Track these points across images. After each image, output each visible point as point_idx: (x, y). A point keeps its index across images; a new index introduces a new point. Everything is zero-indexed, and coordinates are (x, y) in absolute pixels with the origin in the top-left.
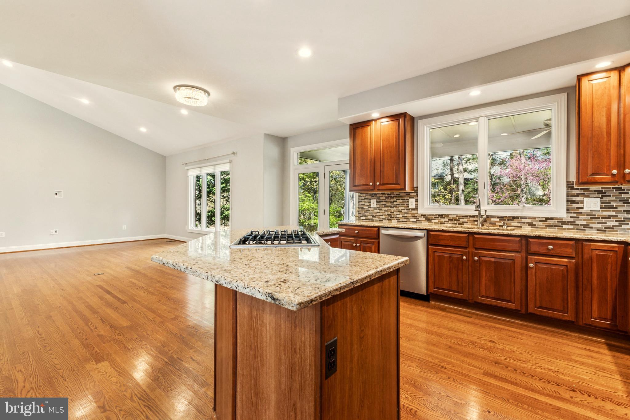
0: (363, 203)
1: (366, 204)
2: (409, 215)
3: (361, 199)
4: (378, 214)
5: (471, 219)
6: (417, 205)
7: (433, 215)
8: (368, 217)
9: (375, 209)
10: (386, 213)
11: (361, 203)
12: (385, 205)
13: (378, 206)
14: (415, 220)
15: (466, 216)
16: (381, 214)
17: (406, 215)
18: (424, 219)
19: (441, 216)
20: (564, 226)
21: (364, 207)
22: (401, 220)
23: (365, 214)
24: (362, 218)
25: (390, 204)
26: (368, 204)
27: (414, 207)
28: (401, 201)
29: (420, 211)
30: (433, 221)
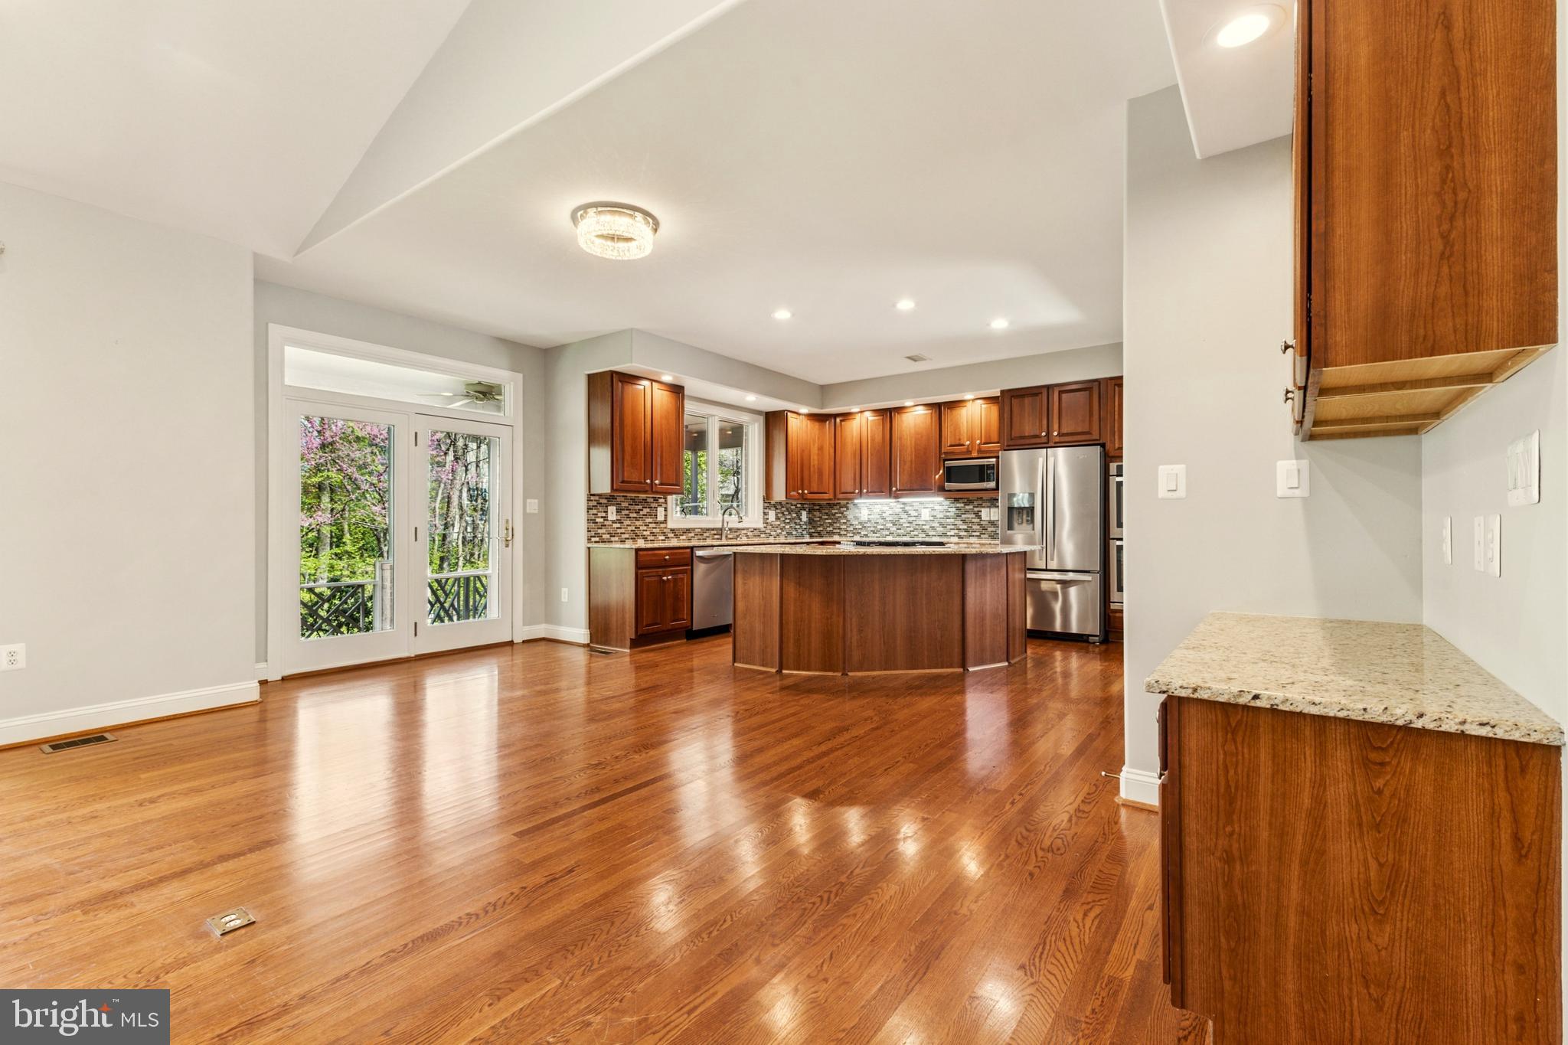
0: (595, 511)
1: (600, 515)
2: (658, 530)
3: (591, 504)
4: (619, 531)
5: (713, 532)
6: (666, 516)
7: (682, 529)
8: (604, 536)
9: (613, 522)
10: (630, 528)
11: (591, 512)
12: (629, 517)
13: (619, 518)
14: (663, 538)
15: (708, 530)
16: (623, 531)
17: (654, 530)
18: (672, 535)
19: (688, 530)
20: (762, 536)
21: (598, 520)
22: (649, 538)
23: (600, 531)
24: (593, 539)
25: (635, 515)
26: (604, 515)
27: (663, 519)
28: (648, 510)
29: (671, 525)
30: (681, 537)
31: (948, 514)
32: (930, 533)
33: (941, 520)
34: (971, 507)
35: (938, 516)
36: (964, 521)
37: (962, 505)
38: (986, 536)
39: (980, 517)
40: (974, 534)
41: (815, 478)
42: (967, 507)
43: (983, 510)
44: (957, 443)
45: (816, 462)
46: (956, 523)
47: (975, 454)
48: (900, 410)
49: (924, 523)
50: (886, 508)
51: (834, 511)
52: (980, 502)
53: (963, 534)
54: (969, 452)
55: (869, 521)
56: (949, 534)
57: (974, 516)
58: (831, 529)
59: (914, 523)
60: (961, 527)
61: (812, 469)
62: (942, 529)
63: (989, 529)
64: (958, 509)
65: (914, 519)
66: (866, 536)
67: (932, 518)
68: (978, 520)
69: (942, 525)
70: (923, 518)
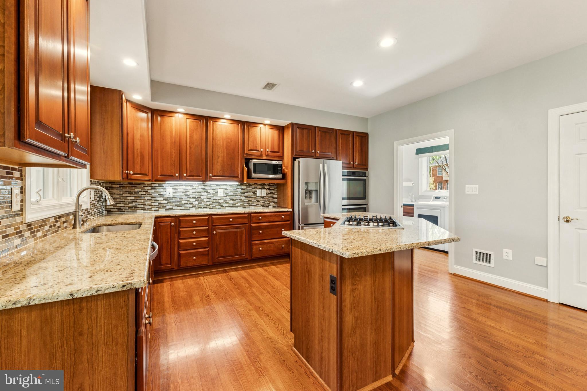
31: (236, 192)
32: (224, 205)
33: (232, 197)
34: (251, 188)
35: (230, 194)
36: (246, 197)
37: (245, 187)
38: (260, 205)
39: (256, 195)
40: (252, 204)
41: (138, 161)
42: (248, 188)
43: (258, 190)
44: (255, 149)
45: (139, 147)
46: (241, 198)
47: (264, 157)
48: (214, 119)
49: (220, 198)
50: (189, 188)
51: (136, 190)
52: (256, 186)
53: (245, 204)
54: (261, 155)
55: (174, 197)
56: (237, 205)
57: (252, 194)
58: (134, 204)
59: (212, 198)
60: (245, 201)
61: (135, 152)
62: (232, 202)
63: (261, 202)
64: (243, 189)
65: (212, 195)
66: (172, 209)
67: (225, 195)
68: (255, 196)
69: (232, 199)
70: (219, 195)
